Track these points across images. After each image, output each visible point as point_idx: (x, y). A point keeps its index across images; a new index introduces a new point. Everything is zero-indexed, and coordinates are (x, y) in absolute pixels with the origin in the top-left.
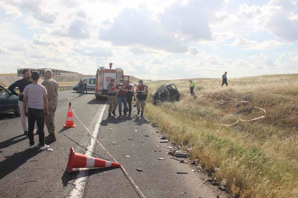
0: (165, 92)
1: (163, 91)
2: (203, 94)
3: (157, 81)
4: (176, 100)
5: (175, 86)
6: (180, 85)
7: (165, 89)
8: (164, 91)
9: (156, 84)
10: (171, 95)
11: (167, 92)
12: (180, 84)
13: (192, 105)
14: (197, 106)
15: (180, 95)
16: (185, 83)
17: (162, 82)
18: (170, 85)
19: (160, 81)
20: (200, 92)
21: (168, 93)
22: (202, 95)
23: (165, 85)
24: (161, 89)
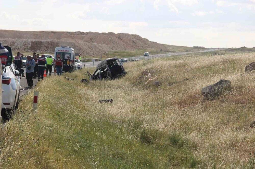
7: (106, 65)
15: (126, 73)
24: (102, 65)
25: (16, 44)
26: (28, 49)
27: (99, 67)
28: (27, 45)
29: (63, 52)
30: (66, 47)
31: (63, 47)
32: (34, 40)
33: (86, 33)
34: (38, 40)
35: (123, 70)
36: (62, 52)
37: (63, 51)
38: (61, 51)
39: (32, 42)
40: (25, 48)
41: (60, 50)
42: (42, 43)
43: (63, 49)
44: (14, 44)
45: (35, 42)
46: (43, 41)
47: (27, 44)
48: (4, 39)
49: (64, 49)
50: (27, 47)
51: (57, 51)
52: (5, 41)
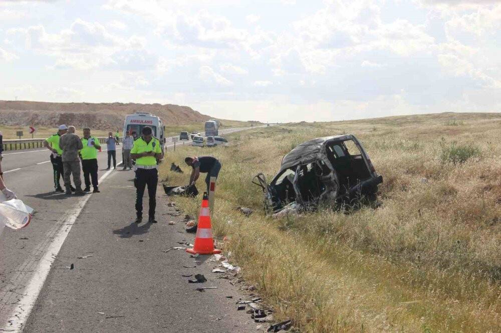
0: (319, 169)
1: (309, 166)
2: (482, 177)
3: (281, 124)
4: (366, 204)
5: (357, 144)
6: (375, 139)
7: (319, 155)
8: (313, 164)
9: (280, 136)
10: (342, 180)
11: (327, 171)
12: (373, 135)
13: (438, 224)
14: (461, 228)
15: (380, 179)
16: (391, 133)
17: (301, 128)
18: (339, 142)
19: (290, 124)
20: (466, 167)
21: (331, 174)
22: (475, 182)
23: (316, 143)
24: (300, 157)
25: (40, 118)
26: (56, 124)
27: (291, 161)
28: (54, 119)
29: (142, 124)
30: (147, 113)
31: (141, 114)
32: (63, 113)
33: (126, 104)
34: (69, 112)
35: (370, 170)
36: (139, 124)
37: (142, 122)
38: (138, 121)
39: (61, 115)
40: (52, 122)
41: (135, 121)
42: (74, 116)
43: (140, 118)
44: (37, 117)
45: (64, 114)
46: (75, 113)
47: (55, 117)
48: (25, 111)
49: (144, 119)
50: (55, 121)
51: (129, 123)
52: (25, 113)
